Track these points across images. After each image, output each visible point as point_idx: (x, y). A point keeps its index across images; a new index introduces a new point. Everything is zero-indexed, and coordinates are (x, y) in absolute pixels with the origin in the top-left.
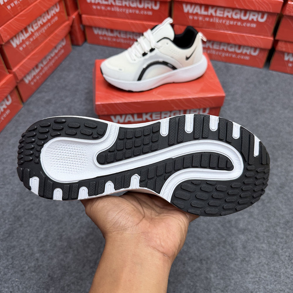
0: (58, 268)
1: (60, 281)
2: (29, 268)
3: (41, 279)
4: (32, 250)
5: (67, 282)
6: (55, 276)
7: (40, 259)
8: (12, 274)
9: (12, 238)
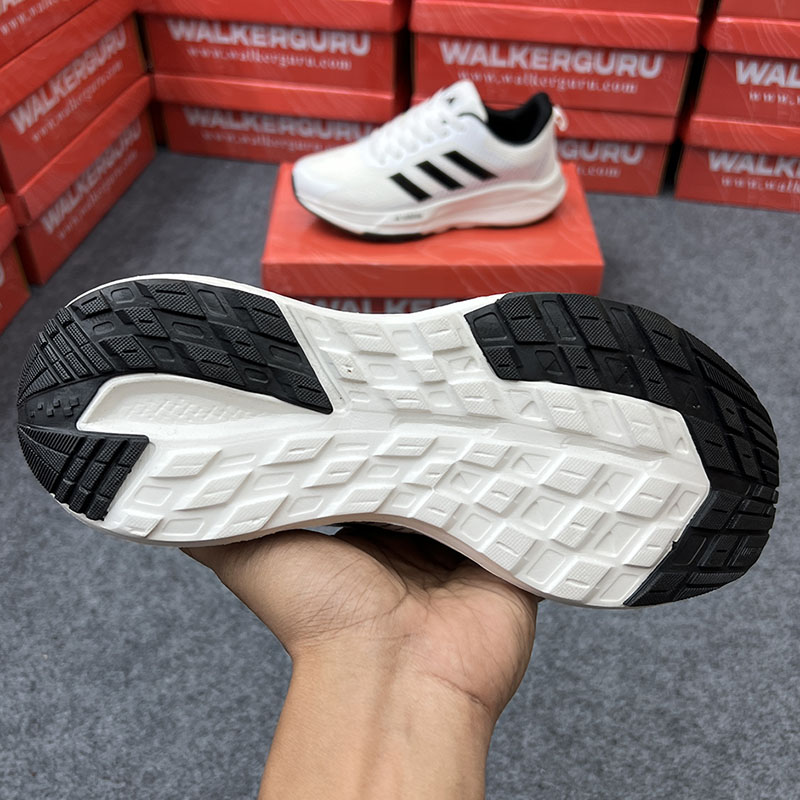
0: (148, 624)
1: (157, 651)
2: (73, 630)
3: (109, 650)
4: (78, 593)
5: (174, 650)
6: (144, 641)
7: (101, 610)
8: (31, 647)
9: (23, 573)
